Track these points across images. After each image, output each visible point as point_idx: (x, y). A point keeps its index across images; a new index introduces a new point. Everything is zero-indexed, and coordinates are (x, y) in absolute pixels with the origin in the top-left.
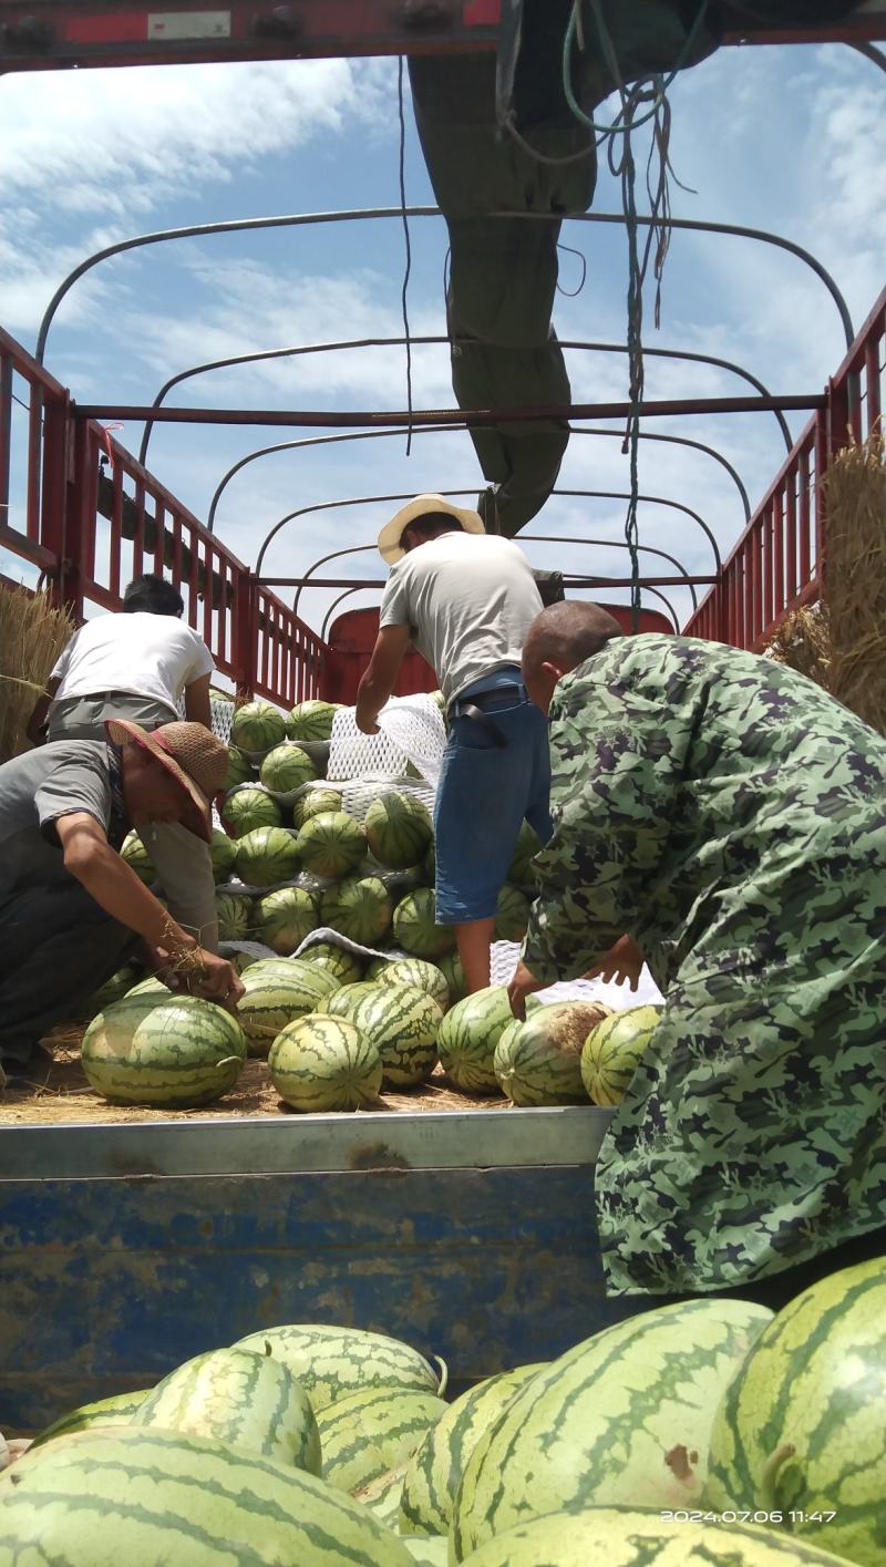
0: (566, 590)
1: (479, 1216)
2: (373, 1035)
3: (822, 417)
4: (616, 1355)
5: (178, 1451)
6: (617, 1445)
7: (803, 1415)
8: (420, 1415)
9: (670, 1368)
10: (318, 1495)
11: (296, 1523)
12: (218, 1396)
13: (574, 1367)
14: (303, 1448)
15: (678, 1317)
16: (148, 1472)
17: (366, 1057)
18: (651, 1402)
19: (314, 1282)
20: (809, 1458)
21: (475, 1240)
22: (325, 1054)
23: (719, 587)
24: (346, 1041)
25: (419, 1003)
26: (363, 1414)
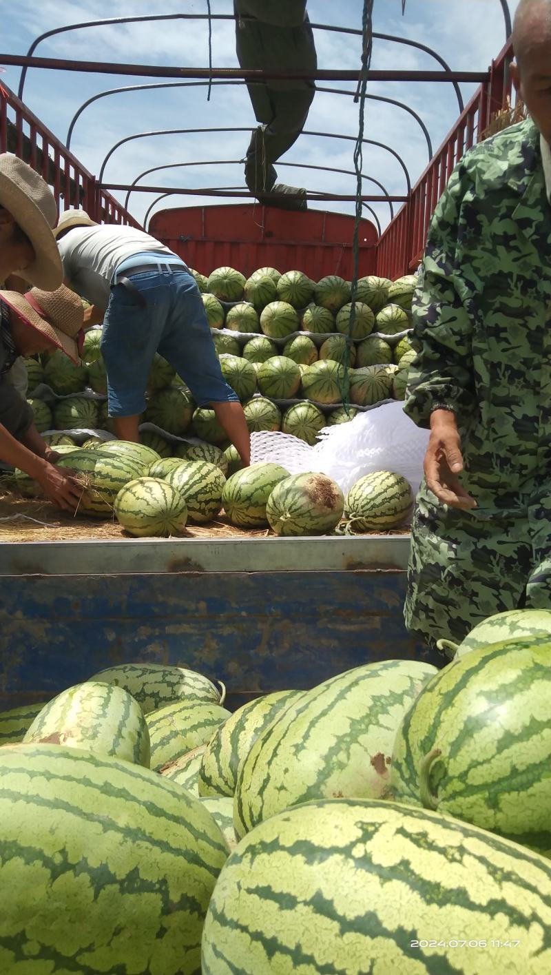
0: (308, 201)
1: (246, 600)
2: (183, 491)
3: (485, 88)
4: (341, 696)
5: (62, 760)
6: (341, 753)
7: (448, 732)
8: (210, 717)
9: (375, 705)
10: (152, 783)
11: (139, 802)
12: (85, 711)
13: (315, 702)
14: (138, 741)
15: (380, 672)
16: (43, 774)
17: (177, 505)
18: (363, 726)
19: (145, 638)
20: (450, 757)
21: (244, 614)
22: (151, 502)
23: (408, 205)
24: (165, 494)
25: (212, 473)
26: (175, 717)
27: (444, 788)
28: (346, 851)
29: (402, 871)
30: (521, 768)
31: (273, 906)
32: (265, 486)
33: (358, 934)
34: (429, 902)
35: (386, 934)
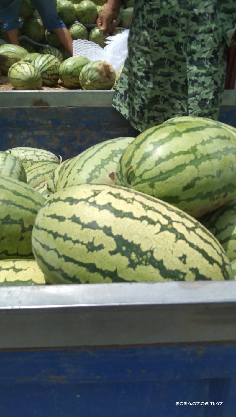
1: (70, 120)
2: (40, 69)
4: (99, 150)
6: (97, 172)
7: (136, 159)
9: (112, 154)
11: (9, 190)
14: (20, 175)
15: (116, 141)
17: (37, 76)
18: (106, 162)
19: (25, 136)
20: (136, 169)
21: (69, 126)
22: (25, 74)
24: (31, 70)
25: (54, 60)
26: (39, 168)
27: (133, 181)
28: (86, 200)
29: (108, 206)
30: (164, 172)
31: (56, 221)
32: (79, 67)
33: (89, 229)
34: (117, 217)
35: (99, 228)
